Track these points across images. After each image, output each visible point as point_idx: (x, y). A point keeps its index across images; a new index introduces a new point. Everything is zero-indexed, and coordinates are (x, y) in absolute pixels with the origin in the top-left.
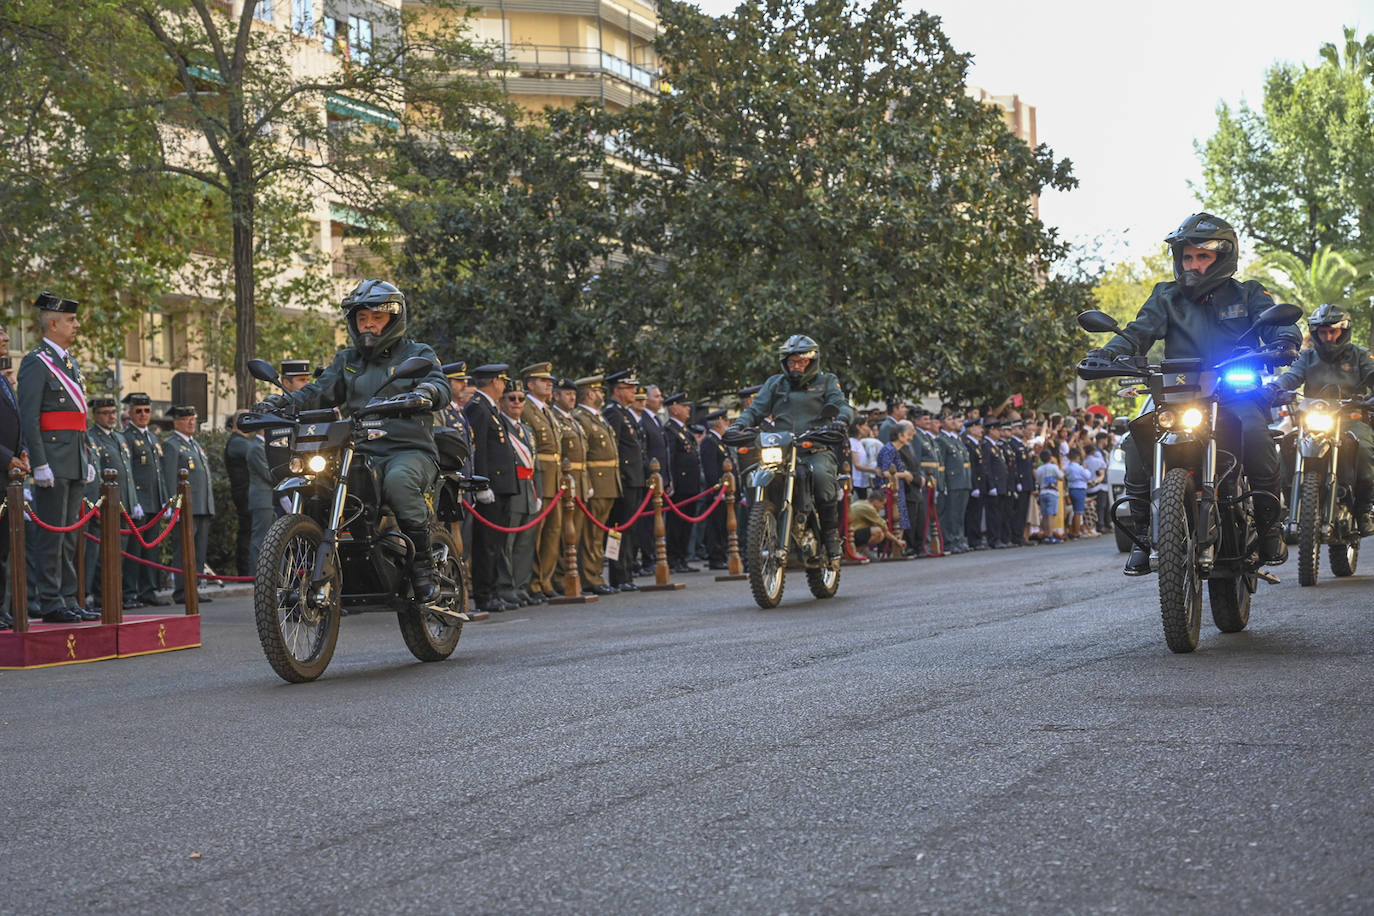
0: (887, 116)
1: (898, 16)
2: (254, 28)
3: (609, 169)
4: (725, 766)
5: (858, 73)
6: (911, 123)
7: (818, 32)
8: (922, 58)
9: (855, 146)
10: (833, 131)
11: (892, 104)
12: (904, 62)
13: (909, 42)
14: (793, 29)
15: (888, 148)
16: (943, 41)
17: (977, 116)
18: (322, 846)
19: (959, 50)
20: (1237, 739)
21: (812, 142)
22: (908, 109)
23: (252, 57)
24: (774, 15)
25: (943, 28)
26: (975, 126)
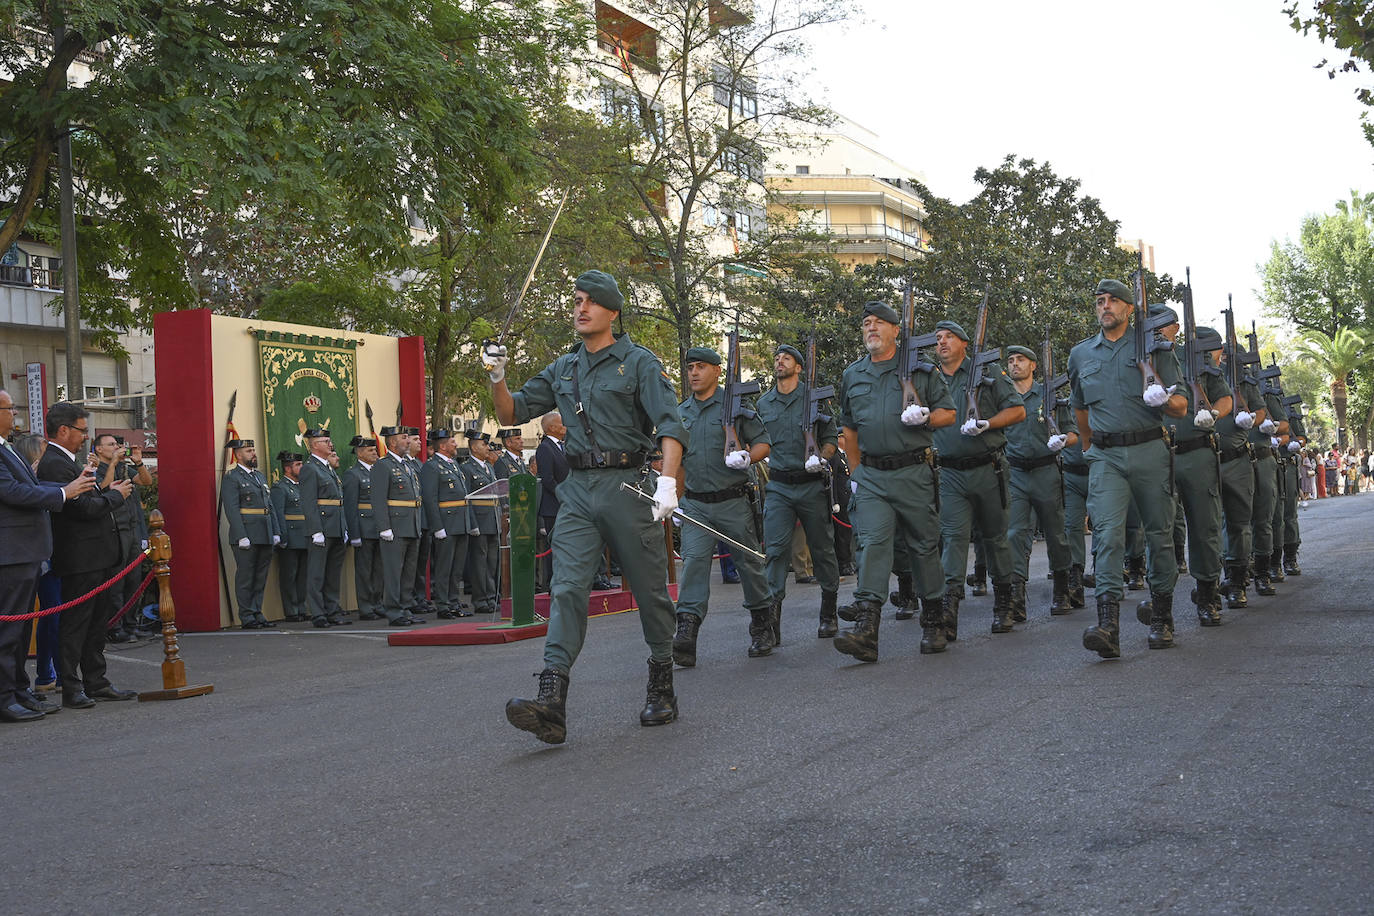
0: (1068, 260)
1: (1072, 200)
4: (1033, 701)
5: (1048, 235)
6: (1082, 265)
7: (1024, 213)
8: (1088, 225)
9: (1048, 281)
10: (1033, 272)
11: (1070, 254)
12: (1077, 228)
13: (1080, 216)
14: (1007, 211)
15: (1068, 280)
16: (1101, 215)
17: (1123, 259)
18: (806, 762)
19: (1111, 219)
20: (1355, 682)
21: (1021, 279)
22: (1080, 257)
23: (687, 244)
24: (996, 203)
25: (1102, 207)
26: (1122, 265)
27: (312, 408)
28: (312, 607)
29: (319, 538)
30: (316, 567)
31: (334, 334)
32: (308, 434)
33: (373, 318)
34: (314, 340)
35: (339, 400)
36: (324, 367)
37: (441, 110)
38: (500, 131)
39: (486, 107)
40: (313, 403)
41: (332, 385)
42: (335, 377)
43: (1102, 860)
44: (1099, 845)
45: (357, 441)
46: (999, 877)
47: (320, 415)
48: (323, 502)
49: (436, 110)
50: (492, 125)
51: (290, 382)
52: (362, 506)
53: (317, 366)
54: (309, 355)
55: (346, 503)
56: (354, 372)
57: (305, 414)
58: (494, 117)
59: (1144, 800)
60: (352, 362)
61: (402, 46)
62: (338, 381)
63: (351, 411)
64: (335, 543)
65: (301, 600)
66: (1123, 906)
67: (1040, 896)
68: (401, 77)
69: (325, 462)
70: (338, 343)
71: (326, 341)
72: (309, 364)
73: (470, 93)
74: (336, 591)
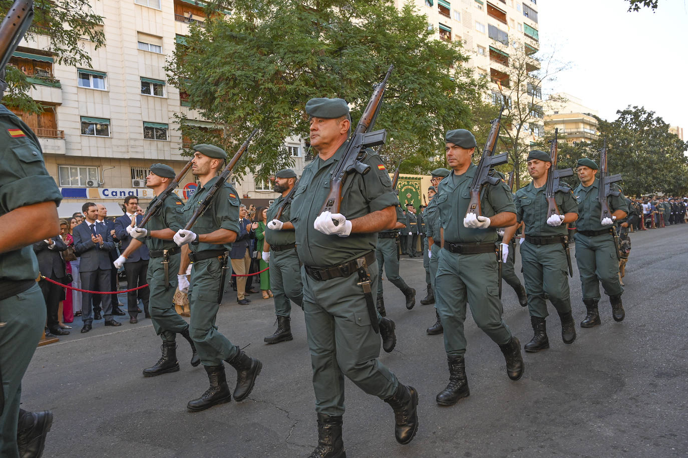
0: (650, 138)
1: (652, 118)
2: (519, 136)
3: (587, 153)
4: (635, 306)
5: (643, 130)
6: (655, 140)
7: (634, 122)
8: (658, 126)
9: (643, 145)
10: (637, 142)
11: (651, 136)
12: (654, 127)
13: (655, 123)
14: (628, 123)
15: (650, 144)
16: (663, 122)
17: (671, 136)
19: (667, 124)
21: (632, 145)
22: (655, 137)
23: (518, 141)
24: (624, 121)
25: (663, 120)
26: (670, 138)
27: (409, 197)
28: (408, 251)
29: (410, 233)
30: (410, 241)
31: (415, 176)
32: (407, 205)
33: (425, 169)
34: (409, 178)
35: (416, 194)
36: (412, 185)
37: (444, 112)
38: (462, 116)
39: (458, 109)
40: (409, 195)
41: (414, 190)
42: (415, 188)
43: (661, 382)
44: (660, 375)
45: (421, 207)
46: (623, 384)
47: (411, 198)
48: (411, 224)
49: (443, 112)
50: (459, 114)
51: (403, 190)
52: (422, 224)
53: (410, 185)
54: (408, 182)
55: (418, 223)
56: (420, 186)
57: (407, 198)
58: (460, 112)
59: (677, 356)
60: (420, 184)
61: (434, 94)
62: (416, 189)
63: (419, 197)
64: (415, 235)
65: (406, 249)
66: (669, 405)
67: (638, 396)
68: (433, 104)
69: (412, 213)
70: (416, 178)
71: (413, 178)
72: (408, 185)
73: (453, 106)
74: (415, 248)
